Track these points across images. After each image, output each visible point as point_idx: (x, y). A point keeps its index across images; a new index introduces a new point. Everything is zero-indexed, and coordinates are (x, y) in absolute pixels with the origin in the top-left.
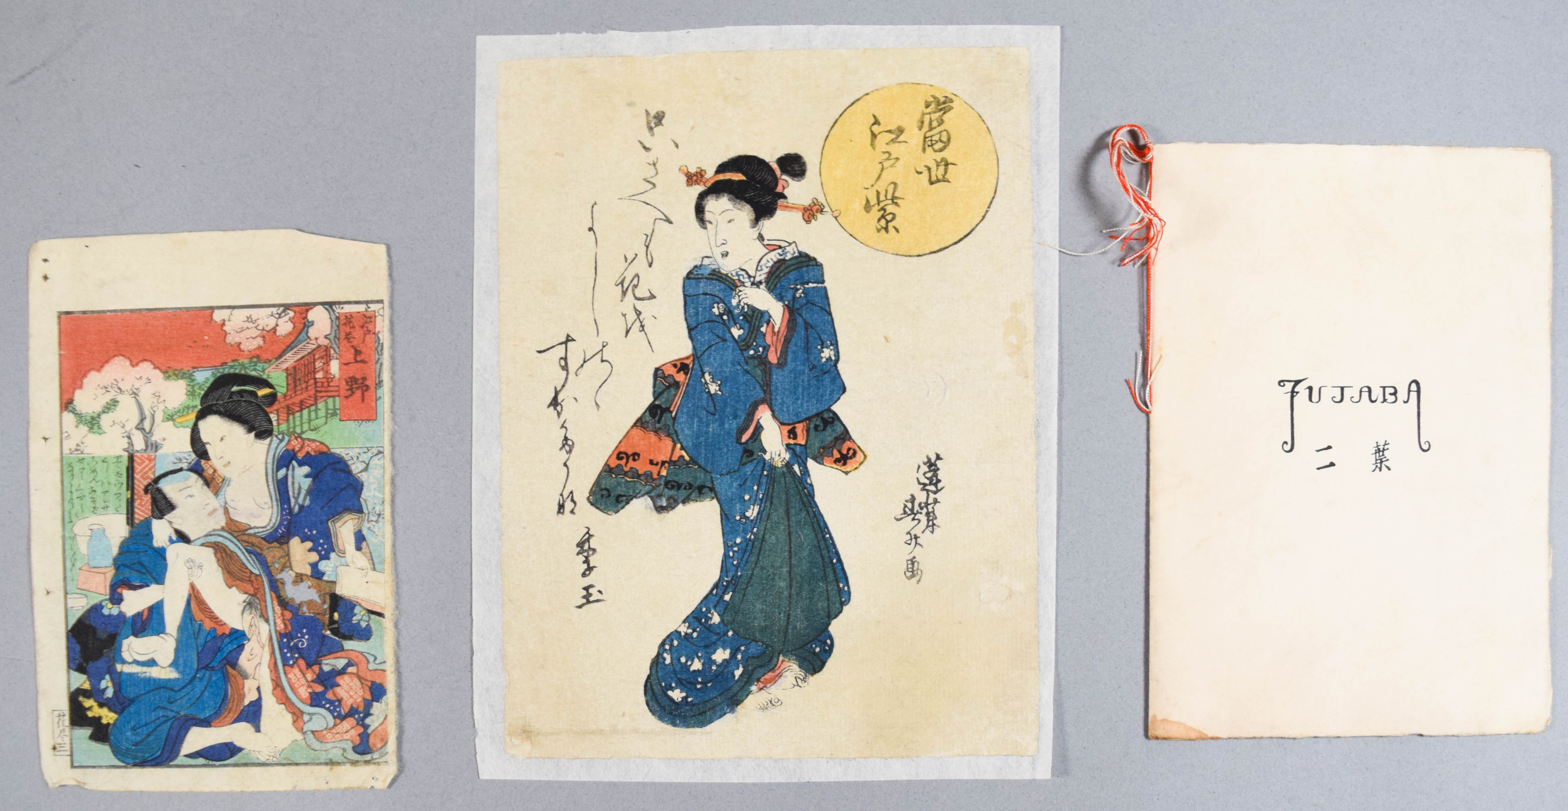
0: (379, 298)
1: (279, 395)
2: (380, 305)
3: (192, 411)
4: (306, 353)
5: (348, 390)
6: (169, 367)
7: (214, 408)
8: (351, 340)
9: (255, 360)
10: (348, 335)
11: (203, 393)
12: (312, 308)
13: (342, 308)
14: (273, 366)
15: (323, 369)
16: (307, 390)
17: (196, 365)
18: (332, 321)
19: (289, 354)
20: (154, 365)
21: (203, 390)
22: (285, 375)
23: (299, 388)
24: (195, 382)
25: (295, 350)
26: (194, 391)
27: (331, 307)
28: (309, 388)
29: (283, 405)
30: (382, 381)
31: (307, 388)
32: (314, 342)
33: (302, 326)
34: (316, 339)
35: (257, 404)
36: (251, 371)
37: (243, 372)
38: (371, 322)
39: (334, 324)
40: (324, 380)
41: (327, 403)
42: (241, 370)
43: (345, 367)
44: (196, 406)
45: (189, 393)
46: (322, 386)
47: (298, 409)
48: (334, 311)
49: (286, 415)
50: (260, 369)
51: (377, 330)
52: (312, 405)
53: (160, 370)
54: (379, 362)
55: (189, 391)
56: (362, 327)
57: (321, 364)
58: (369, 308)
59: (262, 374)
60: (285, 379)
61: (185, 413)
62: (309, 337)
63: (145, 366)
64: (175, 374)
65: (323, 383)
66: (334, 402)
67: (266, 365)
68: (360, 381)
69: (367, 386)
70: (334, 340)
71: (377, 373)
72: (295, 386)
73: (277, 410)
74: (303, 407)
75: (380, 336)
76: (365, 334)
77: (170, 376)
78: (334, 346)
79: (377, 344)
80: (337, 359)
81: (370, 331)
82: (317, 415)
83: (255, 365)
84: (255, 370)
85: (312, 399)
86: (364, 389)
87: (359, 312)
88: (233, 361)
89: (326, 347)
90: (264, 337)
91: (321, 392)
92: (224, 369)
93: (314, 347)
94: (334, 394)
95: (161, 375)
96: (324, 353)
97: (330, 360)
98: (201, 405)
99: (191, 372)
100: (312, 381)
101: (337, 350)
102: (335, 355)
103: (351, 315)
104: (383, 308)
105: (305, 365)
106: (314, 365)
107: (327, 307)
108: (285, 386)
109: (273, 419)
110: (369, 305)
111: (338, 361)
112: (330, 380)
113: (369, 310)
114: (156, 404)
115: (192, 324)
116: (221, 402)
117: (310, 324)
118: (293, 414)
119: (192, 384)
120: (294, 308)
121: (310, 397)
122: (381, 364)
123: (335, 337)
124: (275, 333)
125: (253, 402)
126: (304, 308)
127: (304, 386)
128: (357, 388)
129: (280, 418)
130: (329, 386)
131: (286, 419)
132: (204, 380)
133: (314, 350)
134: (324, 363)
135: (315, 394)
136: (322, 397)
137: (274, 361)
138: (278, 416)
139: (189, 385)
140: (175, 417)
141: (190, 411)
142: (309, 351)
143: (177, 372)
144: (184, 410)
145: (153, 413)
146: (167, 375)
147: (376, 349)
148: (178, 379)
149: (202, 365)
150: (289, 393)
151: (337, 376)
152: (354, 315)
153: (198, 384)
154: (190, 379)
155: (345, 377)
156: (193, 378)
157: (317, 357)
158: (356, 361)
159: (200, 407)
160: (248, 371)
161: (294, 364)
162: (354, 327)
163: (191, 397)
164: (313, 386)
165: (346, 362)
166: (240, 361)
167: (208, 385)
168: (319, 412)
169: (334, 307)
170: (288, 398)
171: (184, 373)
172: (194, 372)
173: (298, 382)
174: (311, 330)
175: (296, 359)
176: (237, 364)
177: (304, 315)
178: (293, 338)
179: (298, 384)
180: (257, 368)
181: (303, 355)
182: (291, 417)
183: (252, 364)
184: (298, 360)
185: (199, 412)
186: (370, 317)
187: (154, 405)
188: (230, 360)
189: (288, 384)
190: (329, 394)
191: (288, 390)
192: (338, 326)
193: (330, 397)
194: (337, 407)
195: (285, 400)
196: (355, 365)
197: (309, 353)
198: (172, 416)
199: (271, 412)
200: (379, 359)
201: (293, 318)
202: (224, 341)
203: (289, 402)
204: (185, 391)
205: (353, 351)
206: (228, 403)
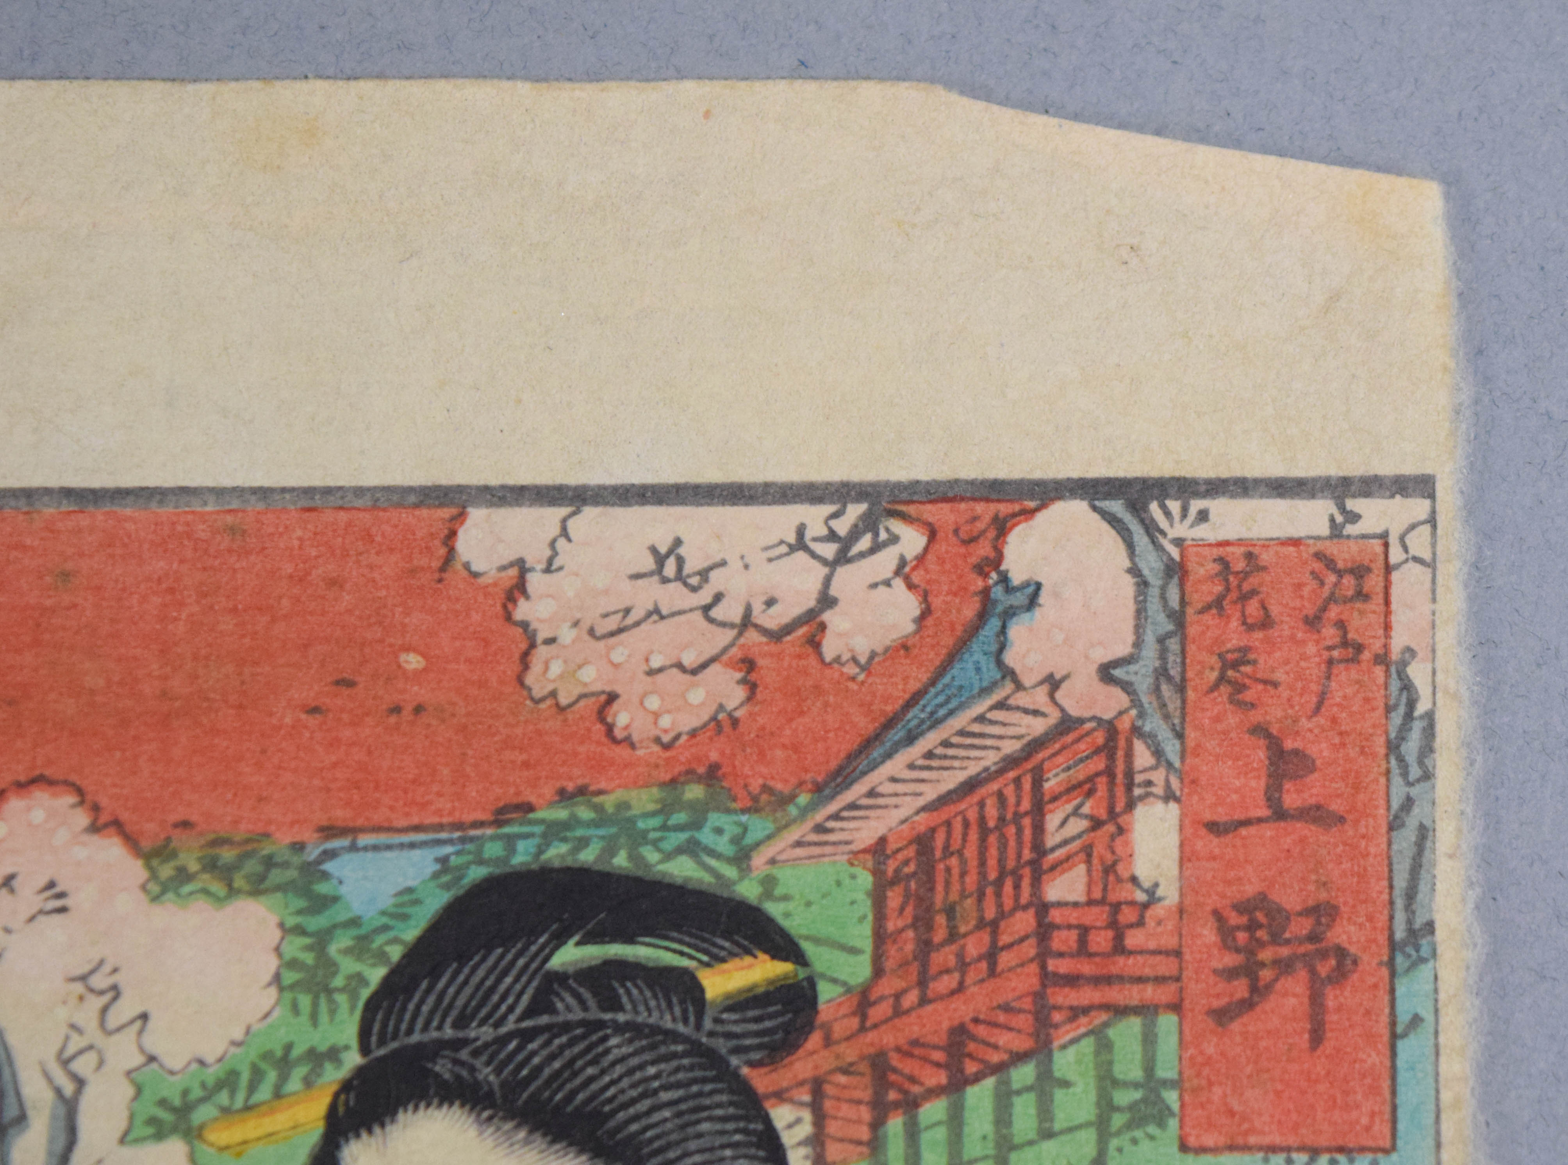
0: (1408, 469)
1: (826, 992)
2: (1419, 508)
3: (308, 1083)
4: (990, 759)
5: (1231, 974)
6: (185, 825)
7: (442, 1068)
8: (1249, 695)
9: (694, 792)
10: (1235, 665)
11: (376, 975)
12: (1029, 514)
13: (1203, 516)
14: (794, 834)
15: (1088, 851)
16: (992, 972)
17: (341, 815)
18: (1143, 584)
19: (895, 766)
20: (96, 809)
21: (381, 956)
22: (866, 879)
23: (945, 956)
24: (339, 914)
25: (930, 740)
26: (332, 967)
27: (1138, 508)
28: (1005, 959)
29: (850, 1053)
30: (1430, 927)
31: (991, 956)
32: (1039, 698)
33: (970, 611)
34: (1053, 683)
35: (696, 1049)
36: (668, 856)
37: (621, 861)
38: (1362, 595)
39: (1154, 605)
40: (1097, 916)
41: (1104, 1046)
42: (610, 850)
43: (1214, 843)
44: (334, 1054)
45: (290, 977)
46: (1083, 949)
47: (942, 1078)
48: (1151, 529)
49: (865, 1114)
50: (723, 845)
51: (1398, 642)
52: (1020, 1057)
53: (131, 841)
54: (1412, 822)
55: (293, 964)
56: (1313, 622)
57: (1077, 826)
58: (1353, 517)
59: (730, 872)
60: (866, 907)
61: (264, 1093)
62: (1009, 674)
63: (38, 816)
64: (211, 865)
65: (1084, 931)
66: (1149, 1039)
67: (759, 826)
68: (1301, 927)
69: (1341, 953)
70: (1157, 690)
71: (1401, 882)
72: (926, 947)
73: (817, 1087)
74: (971, 1068)
75: (1418, 673)
76: (1330, 662)
77: (183, 876)
78: (1154, 724)
79: (1397, 718)
80: (1169, 796)
81: (1359, 648)
82: (1045, 1112)
83: (696, 825)
84: (692, 849)
85: (1024, 1021)
86: (1324, 969)
87: (1295, 542)
88: (564, 796)
89: (1111, 728)
90: (748, 664)
91: (1072, 980)
92: (510, 841)
93: (1038, 726)
94: (1149, 992)
95: (136, 870)
96: (1099, 764)
97: (1130, 806)
98: (365, 1049)
99: (312, 853)
100: (1024, 922)
101: (1172, 749)
102: (1158, 777)
103: (1250, 556)
104: (1432, 520)
105: (984, 832)
106: (1039, 829)
107: (1116, 507)
108: (867, 944)
109: (788, 1138)
110: (1351, 504)
111: (1173, 807)
112: (1127, 915)
113: (1351, 529)
114: (93, 1033)
115: (334, 583)
116: (486, 1033)
117: (1019, 599)
118: (911, 1105)
119: (315, 923)
120: (930, 511)
121: (1006, 1008)
122: (1424, 833)
123: (1162, 673)
124: (814, 643)
125: (673, 1036)
126: (985, 511)
127: (974, 947)
128: (1284, 967)
129: (832, 1128)
130: (1119, 948)
131: (864, 1133)
132: (386, 901)
133: (1036, 745)
134: (1096, 824)
135: (1039, 996)
136: (1076, 1013)
137: (803, 799)
138: (820, 1119)
139: (299, 930)
140: (203, 1113)
141: (294, 1084)
142: (1010, 747)
143: (227, 855)
144: (257, 1075)
145: (69, 1089)
146: (166, 871)
147: (1393, 747)
148: (232, 892)
149: (378, 817)
150: (887, 986)
151: (1169, 893)
152: (1266, 557)
153: (355, 922)
154: (306, 892)
155: (1213, 901)
156: (323, 888)
157: (1051, 784)
158: (1280, 814)
159: (353, 1059)
160: (651, 856)
161: (923, 821)
162: (1266, 623)
163: (305, 1001)
164: (1030, 949)
165: (1221, 815)
166: (609, 802)
167: (411, 933)
168: (1059, 1095)
169: (1154, 507)
170: (876, 1013)
171: (269, 862)
172: (330, 855)
173: (941, 920)
174: (1017, 630)
175: (931, 793)
176: (585, 813)
177: (984, 549)
178: (919, 677)
179: (940, 935)
180: (706, 836)
181: (973, 769)
182: (895, 1125)
183: (680, 818)
184: (944, 800)
185: (346, 1086)
186: (1360, 571)
187: (76, 1043)
188: (548, 791)
189: (880, 937)
190: (1116, 995)
191: (878, 972)
192: (1178, 618)
193: (1121, 1011)
194: (1167, 1069)
195: (863, 1029)
196: (1268, 831)
197: (1011, 762)
198: (184, 1110)
199: (780, 1096)
200: (1408, 803)
201: (921, 559)
202: (520, 680)
203: (887, 1038)
204: (273, 963)
205: (1260, 755)
206: (526, 1036)
